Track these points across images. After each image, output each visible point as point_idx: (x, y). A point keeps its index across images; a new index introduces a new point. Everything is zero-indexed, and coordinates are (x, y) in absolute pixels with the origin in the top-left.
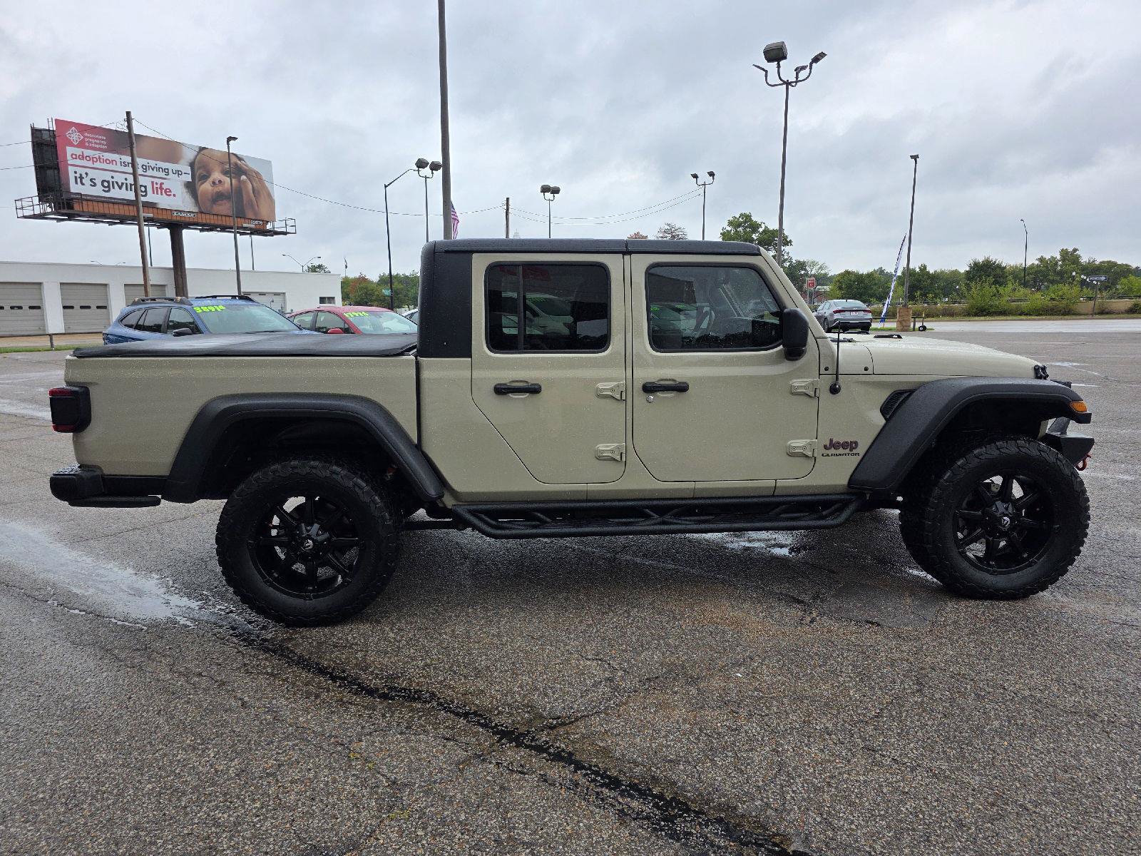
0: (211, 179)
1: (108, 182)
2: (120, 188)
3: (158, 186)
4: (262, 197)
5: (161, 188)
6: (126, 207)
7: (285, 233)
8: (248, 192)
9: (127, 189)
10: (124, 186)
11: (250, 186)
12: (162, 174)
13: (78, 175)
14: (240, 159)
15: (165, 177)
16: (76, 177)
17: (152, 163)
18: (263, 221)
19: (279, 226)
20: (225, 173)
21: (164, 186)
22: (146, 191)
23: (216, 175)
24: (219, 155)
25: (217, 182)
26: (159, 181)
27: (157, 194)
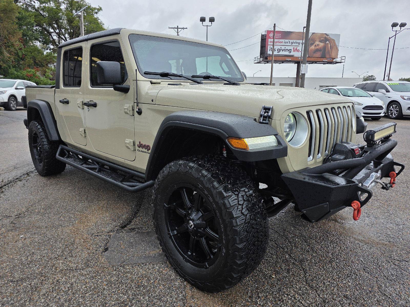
0: (314, 44)
1: (279, 49)
2: (283, 51)
3: (295, 49)
4: (334, 49)
5: (296, 50)
6: (284, 57)
7: (340, 62)
8: (328, 48)
9: (285, 51)
10: (284, 50)
11: (329, 45)
12: (297, 45)
13: (271, 48)
14: (327, 35)
15: (298, 45)
16: (270, 49)
17: (295, 41)
18: (332, 58)
19: (338, 60)
20: (321, 41)
21: (297, 49)
22: (291, 51)
23: (317, 43)
24: (319, 35)
25: (317, 45)
26: (296, 47)
27: (295, 52)
